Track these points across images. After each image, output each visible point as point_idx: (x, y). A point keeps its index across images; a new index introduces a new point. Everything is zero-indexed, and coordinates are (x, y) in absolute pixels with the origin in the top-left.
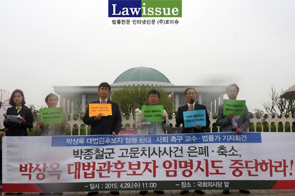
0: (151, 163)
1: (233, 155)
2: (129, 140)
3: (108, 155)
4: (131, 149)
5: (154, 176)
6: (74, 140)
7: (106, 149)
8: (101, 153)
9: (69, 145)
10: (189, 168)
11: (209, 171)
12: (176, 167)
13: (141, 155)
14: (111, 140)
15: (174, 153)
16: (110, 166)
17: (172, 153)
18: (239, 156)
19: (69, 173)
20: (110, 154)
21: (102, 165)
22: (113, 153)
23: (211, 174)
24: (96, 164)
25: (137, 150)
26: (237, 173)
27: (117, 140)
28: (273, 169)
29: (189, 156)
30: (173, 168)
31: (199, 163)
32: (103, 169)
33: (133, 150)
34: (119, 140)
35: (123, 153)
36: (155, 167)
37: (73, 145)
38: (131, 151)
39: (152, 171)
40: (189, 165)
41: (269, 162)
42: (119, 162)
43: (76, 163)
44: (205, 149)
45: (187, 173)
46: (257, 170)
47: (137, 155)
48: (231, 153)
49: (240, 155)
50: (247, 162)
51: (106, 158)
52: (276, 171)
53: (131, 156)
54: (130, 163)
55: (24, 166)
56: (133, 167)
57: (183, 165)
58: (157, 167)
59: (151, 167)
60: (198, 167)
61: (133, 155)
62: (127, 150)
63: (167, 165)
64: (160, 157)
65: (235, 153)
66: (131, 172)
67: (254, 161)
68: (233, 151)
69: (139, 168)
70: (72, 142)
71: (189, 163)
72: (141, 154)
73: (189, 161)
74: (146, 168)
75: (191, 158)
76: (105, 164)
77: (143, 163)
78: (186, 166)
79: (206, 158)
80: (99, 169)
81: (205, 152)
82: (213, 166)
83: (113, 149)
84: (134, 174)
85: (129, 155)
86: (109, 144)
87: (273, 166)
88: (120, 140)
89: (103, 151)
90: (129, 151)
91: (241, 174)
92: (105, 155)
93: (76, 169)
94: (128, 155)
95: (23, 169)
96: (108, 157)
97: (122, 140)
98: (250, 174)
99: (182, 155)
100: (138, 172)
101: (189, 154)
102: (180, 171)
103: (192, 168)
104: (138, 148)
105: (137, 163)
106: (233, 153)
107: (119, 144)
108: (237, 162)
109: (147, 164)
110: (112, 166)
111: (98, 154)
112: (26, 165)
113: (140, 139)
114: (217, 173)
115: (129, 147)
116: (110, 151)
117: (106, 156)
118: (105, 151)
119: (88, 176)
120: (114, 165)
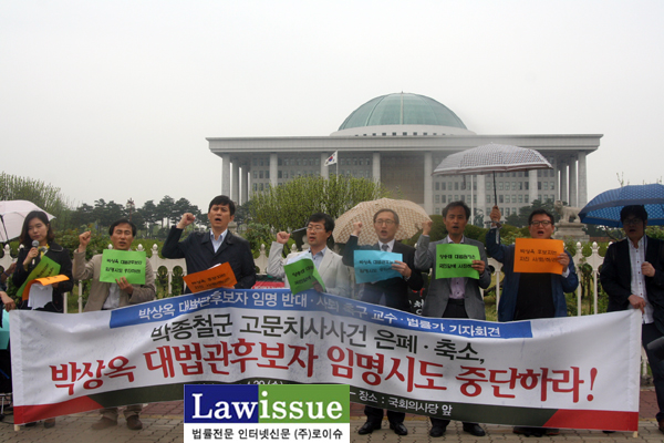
0: (304, 349)
1: (468, 357)
2: (260, 299)
3: (220, 328)
4: (265, 318)
5: (310, 374)
6: (155, 310)
7: (216, 316)
8: (207, 325)
9: (144, 321)
10: (375, 371)
11: (415, 382)
12: (351, 363)
13: (285, 332)
14: (222, 296)
15: (349, 336)
16: (227, 352)
17: (345, 336)
18: (479, 362)
19: (151, 367)
20: (223, 325)
21: (214, 350)
22: (229, 323)
23: (417, 386)
24: (202, 347)
25: (276, 320)
26: (471, 389)
27: (236, 297)
28: (550, 385)
29: (379, 346)
30: (345, 362)
31: (397, 362)
32: (216, 356)
33: (268, 320)
34: (239, 298)
35: (248, 325)
36: (312, 357)
37: (152, 320)
38: (265, 322)
39: (306, 364)
40: (377, 364)
41: (541, 372)
42: (242, 342)
43: (161, 349)
44: (410, 341)
45: (371, 378)
46: (512, 386)
47: (276, 331)
48: (464, 355)
49: (482, 361)
50: (493, 373)
51: (219, 334)
52: (556, 389)
53: (265, 332)
54: (264, 346)
55: (60, 368)
56: (269, 352)
57: (364, 362)
58: (316, 357)
59: (304, 356)
60: (394, 370)
61: (269, 331)
62: (257, 319)
63: (336, 354)
64: (322, 338)
65: (472, 355)
66: (266, 361)
67: (510, 372)
68: (468, 351)
69: (281, 356)
70: (151, 315)
71: (375, 361)
72: (285, 329)
73: (377, 358)
74: (296, 357)
75: (381, 351)
76: (218, 347)
77: (290, 346)
78: (369, 366)
79: (412, 355)
80: (208, 356)
81: (410, 345)
82: (423, 372)
83: (228, 316)
84: (272, 365)
85: (262, 330)
86: (221, 305)
87: (550, 380)
88: (242, 297)
89: (209, 321)
90: (261, 322)
91: (478, 391)
92: (215, 328)
93: (163, 359)
94: (259, 329)
95: (60, 375)
96: (221, 332)
97: (246, 298)
98: (497, 393)
99: (363, 343)
100: (279, 362)
101: (378, 343)
102: (358, 372)
103: (381, 371)
104: (279, 318)
105: (277, 347)
106: (468, 355)
107: (240, 305)
108: (472, 370)
109: (298, 350)
110: (231, 352)
111: (200, 326)
112: (65, 367)
113: (283, 296)
114: (431, 385)
115: (261, 314)
116: (224, 320)
117: (218, 330)
118: (214, 320)
119: (189, 370)
120: (233, 349)
